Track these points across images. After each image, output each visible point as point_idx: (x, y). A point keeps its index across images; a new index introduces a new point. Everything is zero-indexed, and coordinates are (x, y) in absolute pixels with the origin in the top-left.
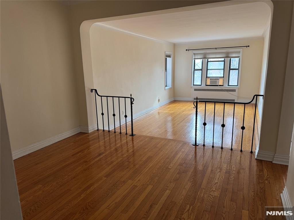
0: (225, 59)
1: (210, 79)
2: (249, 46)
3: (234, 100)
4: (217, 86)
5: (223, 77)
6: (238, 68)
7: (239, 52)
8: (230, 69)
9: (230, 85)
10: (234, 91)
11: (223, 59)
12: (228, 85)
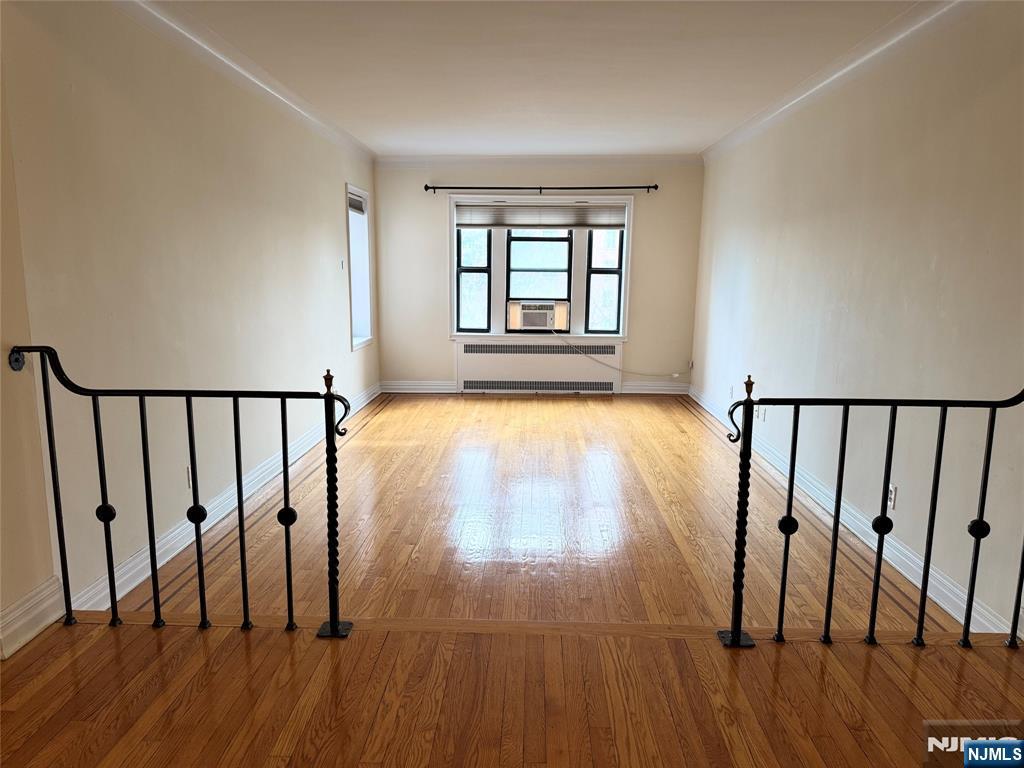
0: (570, 233)
1: (524, 307)
2: (656, 187)
3: (611, 384)
4: (549, 332)
5: (569, 299)
6: (616, 266)
7: (621, 209)
8: (591, 271)
9: (590, 328)
10: (609, 350)
11: (564, 233)
12: (587, 331)
